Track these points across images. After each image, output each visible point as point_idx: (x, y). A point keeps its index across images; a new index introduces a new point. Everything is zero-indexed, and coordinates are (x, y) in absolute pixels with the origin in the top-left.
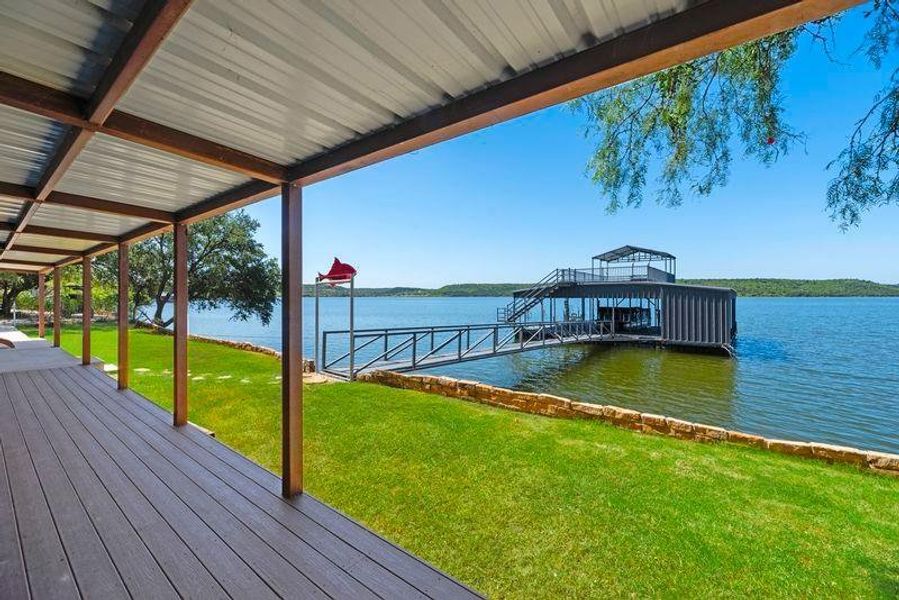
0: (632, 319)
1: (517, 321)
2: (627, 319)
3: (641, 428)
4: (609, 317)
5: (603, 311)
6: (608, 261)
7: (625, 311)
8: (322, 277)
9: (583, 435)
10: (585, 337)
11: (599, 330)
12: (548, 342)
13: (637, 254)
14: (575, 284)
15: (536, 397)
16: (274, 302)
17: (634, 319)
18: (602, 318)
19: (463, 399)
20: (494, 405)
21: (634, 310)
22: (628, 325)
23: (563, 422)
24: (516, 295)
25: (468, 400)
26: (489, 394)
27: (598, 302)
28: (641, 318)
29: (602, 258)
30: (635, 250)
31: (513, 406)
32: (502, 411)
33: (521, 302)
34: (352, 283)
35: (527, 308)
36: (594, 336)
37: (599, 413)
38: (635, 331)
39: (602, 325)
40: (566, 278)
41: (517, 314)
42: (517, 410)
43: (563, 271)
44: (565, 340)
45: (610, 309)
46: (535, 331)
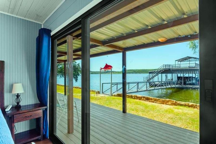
0: (189, 81)
1: (150, 81)
2: (187, 81)
3: (197, 108)
4: (181, 80)
5: (179, 78)
6: (181, 62)
7: (187, 78)
8: (101, 69)
9: (180, 109)
10: (174, 86)
11: (178, 84)
12: (162, 87)
13: (191, 59)
14: (170, 69)
15: (166, 100)
16: (79, 76)
17: (190, 80)
18: (179, 80)
19: (144, 101)
20: (153, 102)
21: (190, 77)
22: (188, 82)
23: (174, 106)
24: (150, 73)
25: (145, 101)
26: (151, 99)
27: (177, 75)
28: (192, 80)
29: (179, 61)
30: (191, 58)
31: (158, 102)
32: (156, 103)
33: (151, 75)
34: (111, 70)
35: (153, 77)
36: (176, 86)
37: (184, 104)
38: (190, 84)
39: (179, 82)
40: (167, 67)
41: (150, 79)
42: (160, 103)
43: (166, 65)
44: (167, 87)
45: (182, 77)
46: (158, 84)
